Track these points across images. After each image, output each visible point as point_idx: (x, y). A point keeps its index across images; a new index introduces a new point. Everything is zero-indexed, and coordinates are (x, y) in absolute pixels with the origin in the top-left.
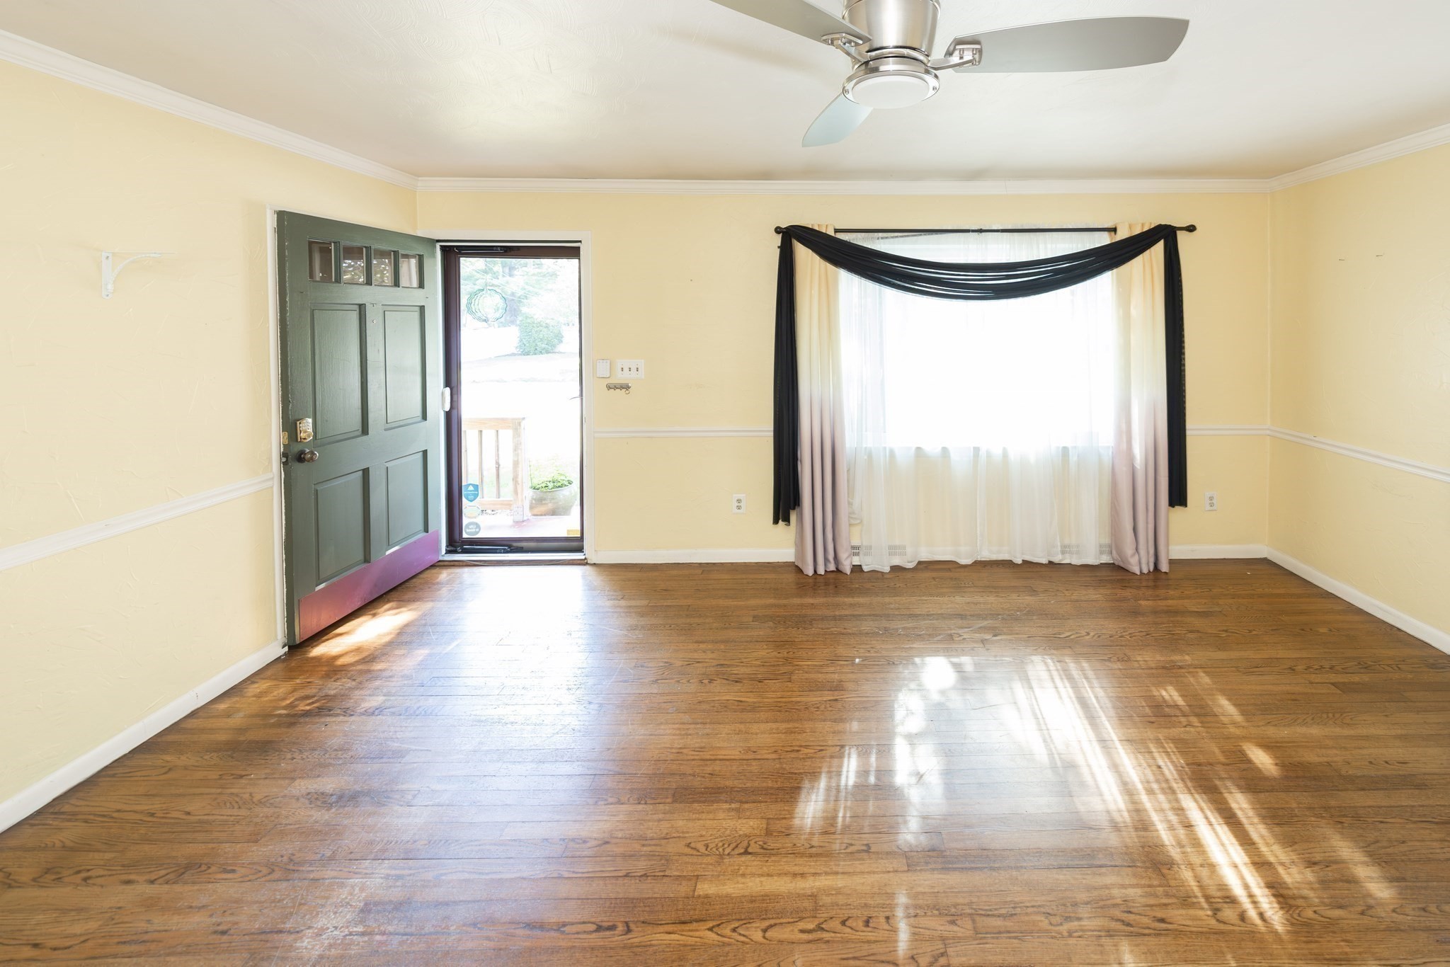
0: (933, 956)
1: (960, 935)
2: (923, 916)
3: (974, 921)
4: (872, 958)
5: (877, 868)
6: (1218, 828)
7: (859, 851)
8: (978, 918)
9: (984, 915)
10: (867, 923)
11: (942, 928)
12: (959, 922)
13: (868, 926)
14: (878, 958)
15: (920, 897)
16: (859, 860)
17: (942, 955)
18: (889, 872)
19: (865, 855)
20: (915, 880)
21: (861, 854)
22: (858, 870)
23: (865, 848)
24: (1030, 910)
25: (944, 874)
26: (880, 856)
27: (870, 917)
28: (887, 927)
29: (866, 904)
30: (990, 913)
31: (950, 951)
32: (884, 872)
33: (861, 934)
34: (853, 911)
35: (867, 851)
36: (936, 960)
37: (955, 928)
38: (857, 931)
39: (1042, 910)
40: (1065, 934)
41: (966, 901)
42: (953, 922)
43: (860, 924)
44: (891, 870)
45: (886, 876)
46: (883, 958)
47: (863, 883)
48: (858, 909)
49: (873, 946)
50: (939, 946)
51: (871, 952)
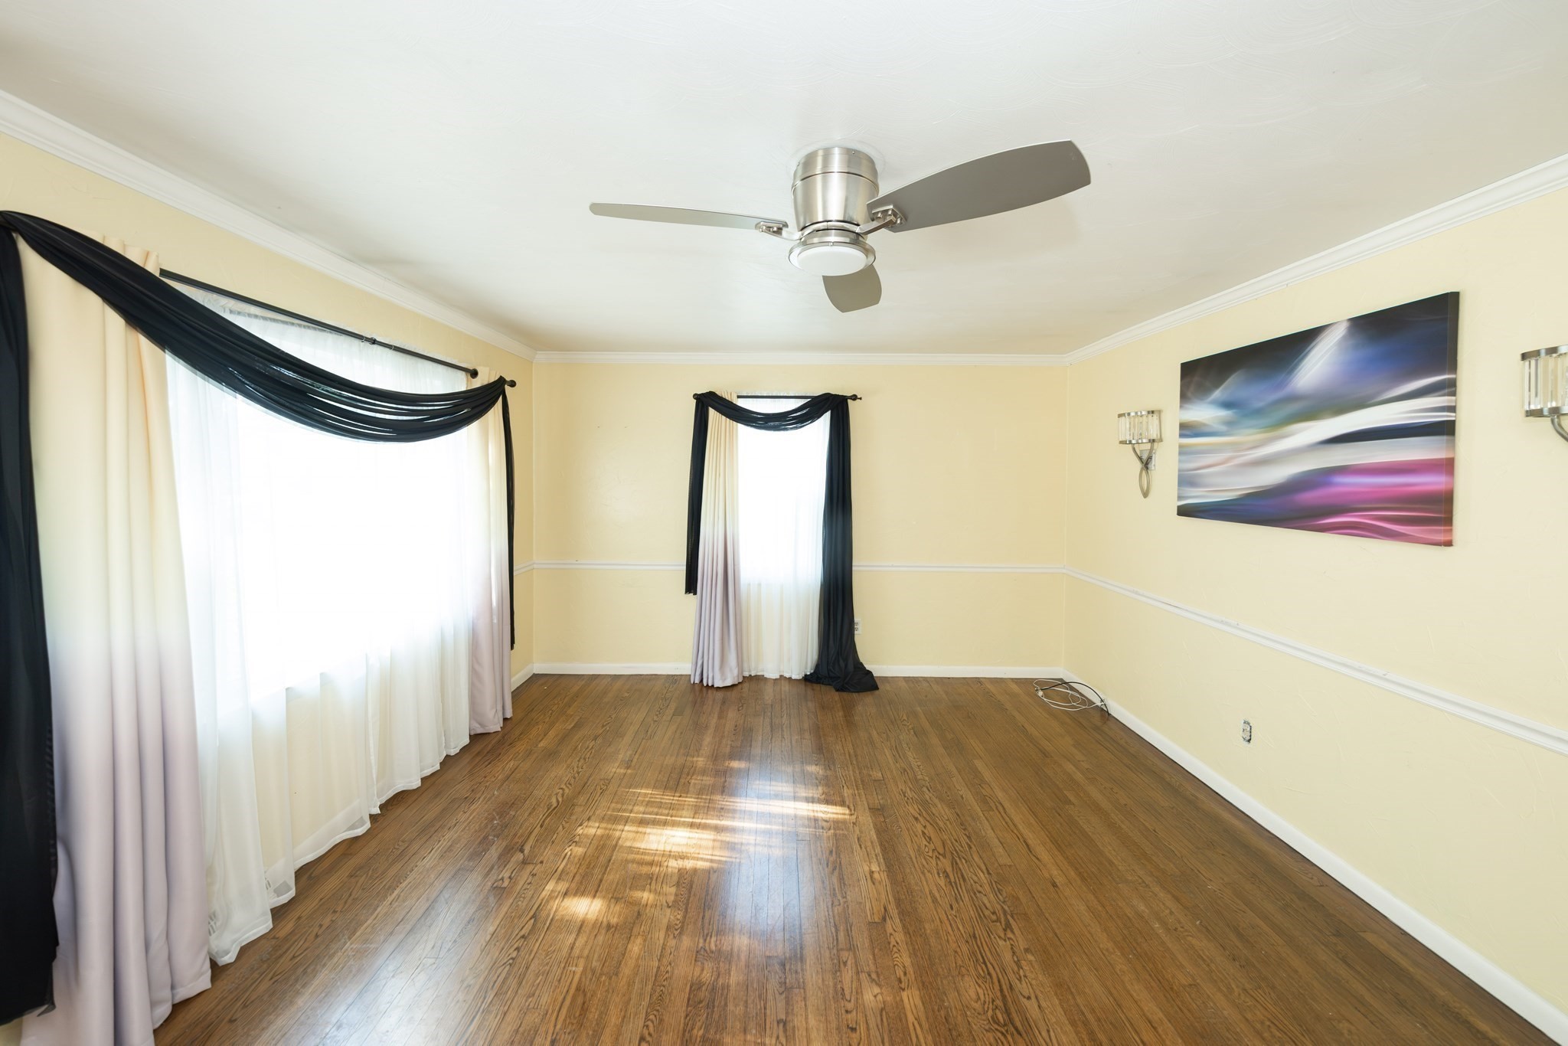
0: (872, 982)
1: (853, 961)
2: (842, 984)
3: (842, 950)
4: (880, 1027)
5: (802, 1015)
6: (772, 804)
7: (785, 1031)
8: (840, 946)
9: (837, 942)
10: (853, 1030)
11: (850, 972)
12: (845, 960)
13: (855, 1029)
14: (879, 1023)
15: (827, 983)
16: (794, 1031)
17: (870, 975)
18: (805, 1005)
19: (789, 1026)
20: (813, 985)
21: (788, 1028)
22: (804, 1034)
23: (781, 1025)
24: (831, 913)
25: (806, 961)
26: (790, 1011)
27: (848, 1026)
28: (854, 1013)
29: (837, 1029)
30: (835, 938)
31: (866, 969)
32: (806, 1009)
33: (863, 1034)
34: (844, 1042)
35: (785, 1024)
36: (874, 980)
37: (849, 963)
38: (861, 1038)
39: (830, 907)
40: (845, 900)
41: (828, 951)
42: (845, 964)
43: (854, 1035)
44: (803, 1003)
45: (810, 1009)
46: (879, 1019)
47: (817, 1029)
48: (842, 1036)
49: (871, 1026)
50: (863, 976)
51: (875, 1028)
